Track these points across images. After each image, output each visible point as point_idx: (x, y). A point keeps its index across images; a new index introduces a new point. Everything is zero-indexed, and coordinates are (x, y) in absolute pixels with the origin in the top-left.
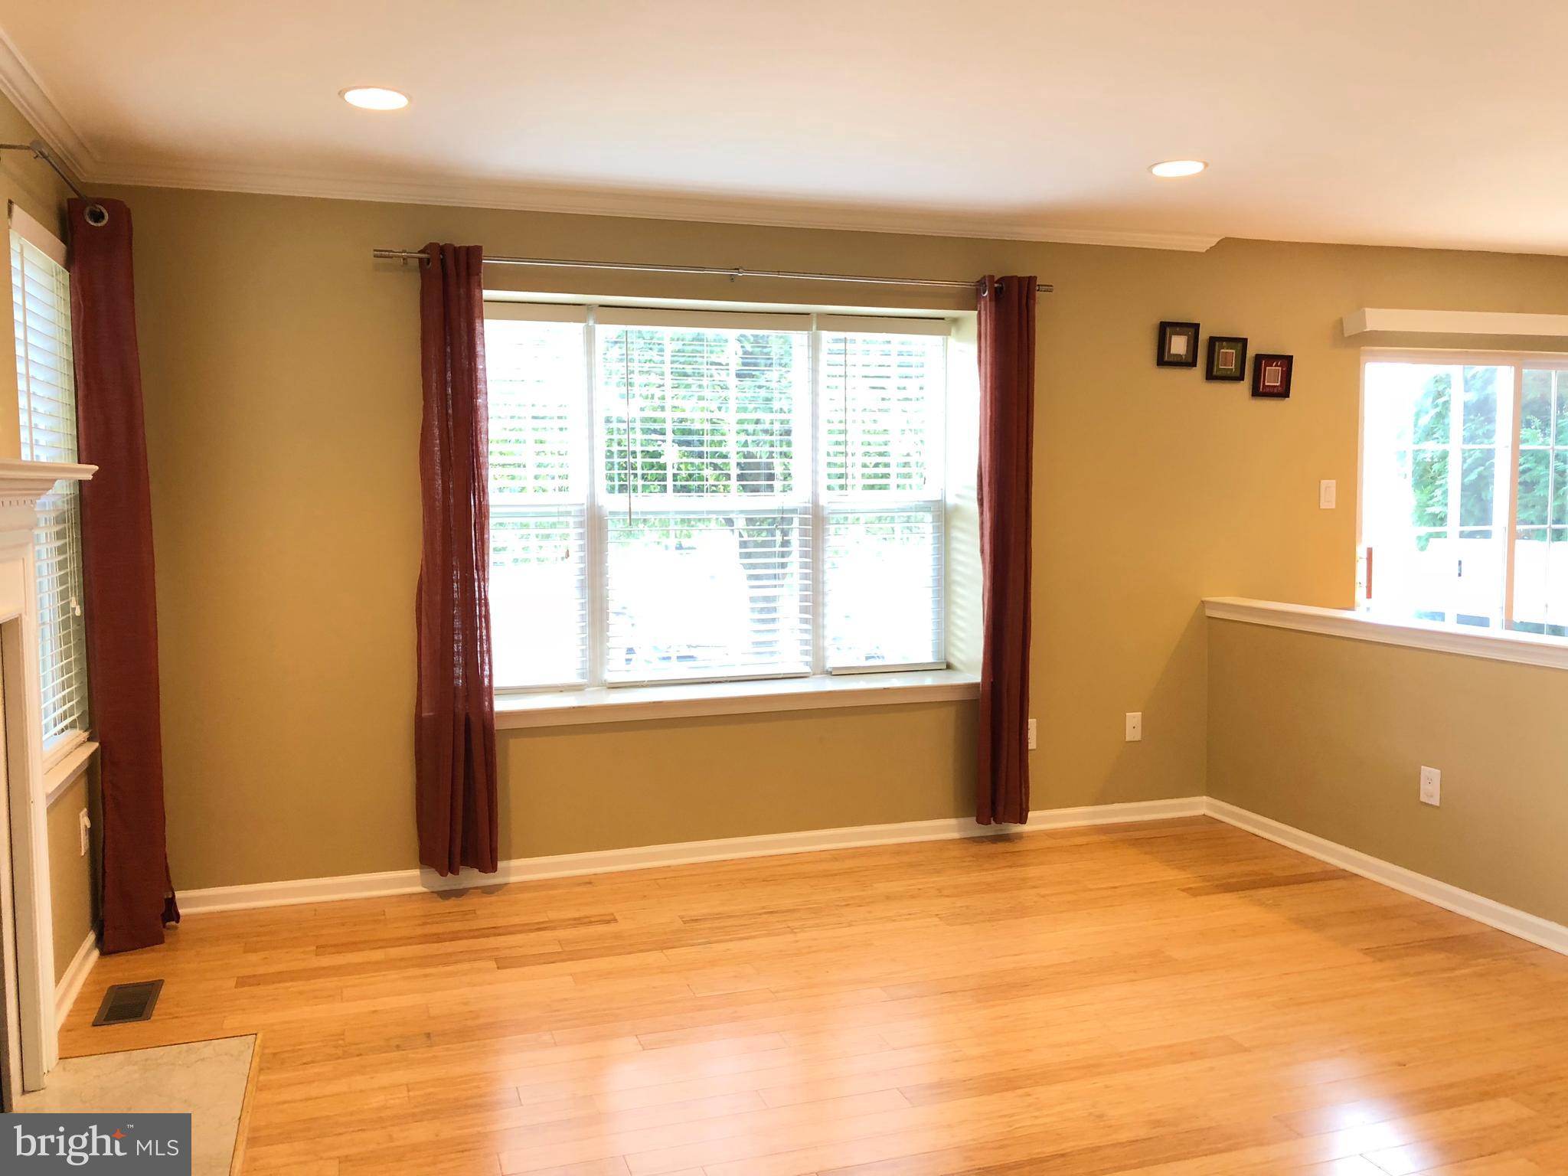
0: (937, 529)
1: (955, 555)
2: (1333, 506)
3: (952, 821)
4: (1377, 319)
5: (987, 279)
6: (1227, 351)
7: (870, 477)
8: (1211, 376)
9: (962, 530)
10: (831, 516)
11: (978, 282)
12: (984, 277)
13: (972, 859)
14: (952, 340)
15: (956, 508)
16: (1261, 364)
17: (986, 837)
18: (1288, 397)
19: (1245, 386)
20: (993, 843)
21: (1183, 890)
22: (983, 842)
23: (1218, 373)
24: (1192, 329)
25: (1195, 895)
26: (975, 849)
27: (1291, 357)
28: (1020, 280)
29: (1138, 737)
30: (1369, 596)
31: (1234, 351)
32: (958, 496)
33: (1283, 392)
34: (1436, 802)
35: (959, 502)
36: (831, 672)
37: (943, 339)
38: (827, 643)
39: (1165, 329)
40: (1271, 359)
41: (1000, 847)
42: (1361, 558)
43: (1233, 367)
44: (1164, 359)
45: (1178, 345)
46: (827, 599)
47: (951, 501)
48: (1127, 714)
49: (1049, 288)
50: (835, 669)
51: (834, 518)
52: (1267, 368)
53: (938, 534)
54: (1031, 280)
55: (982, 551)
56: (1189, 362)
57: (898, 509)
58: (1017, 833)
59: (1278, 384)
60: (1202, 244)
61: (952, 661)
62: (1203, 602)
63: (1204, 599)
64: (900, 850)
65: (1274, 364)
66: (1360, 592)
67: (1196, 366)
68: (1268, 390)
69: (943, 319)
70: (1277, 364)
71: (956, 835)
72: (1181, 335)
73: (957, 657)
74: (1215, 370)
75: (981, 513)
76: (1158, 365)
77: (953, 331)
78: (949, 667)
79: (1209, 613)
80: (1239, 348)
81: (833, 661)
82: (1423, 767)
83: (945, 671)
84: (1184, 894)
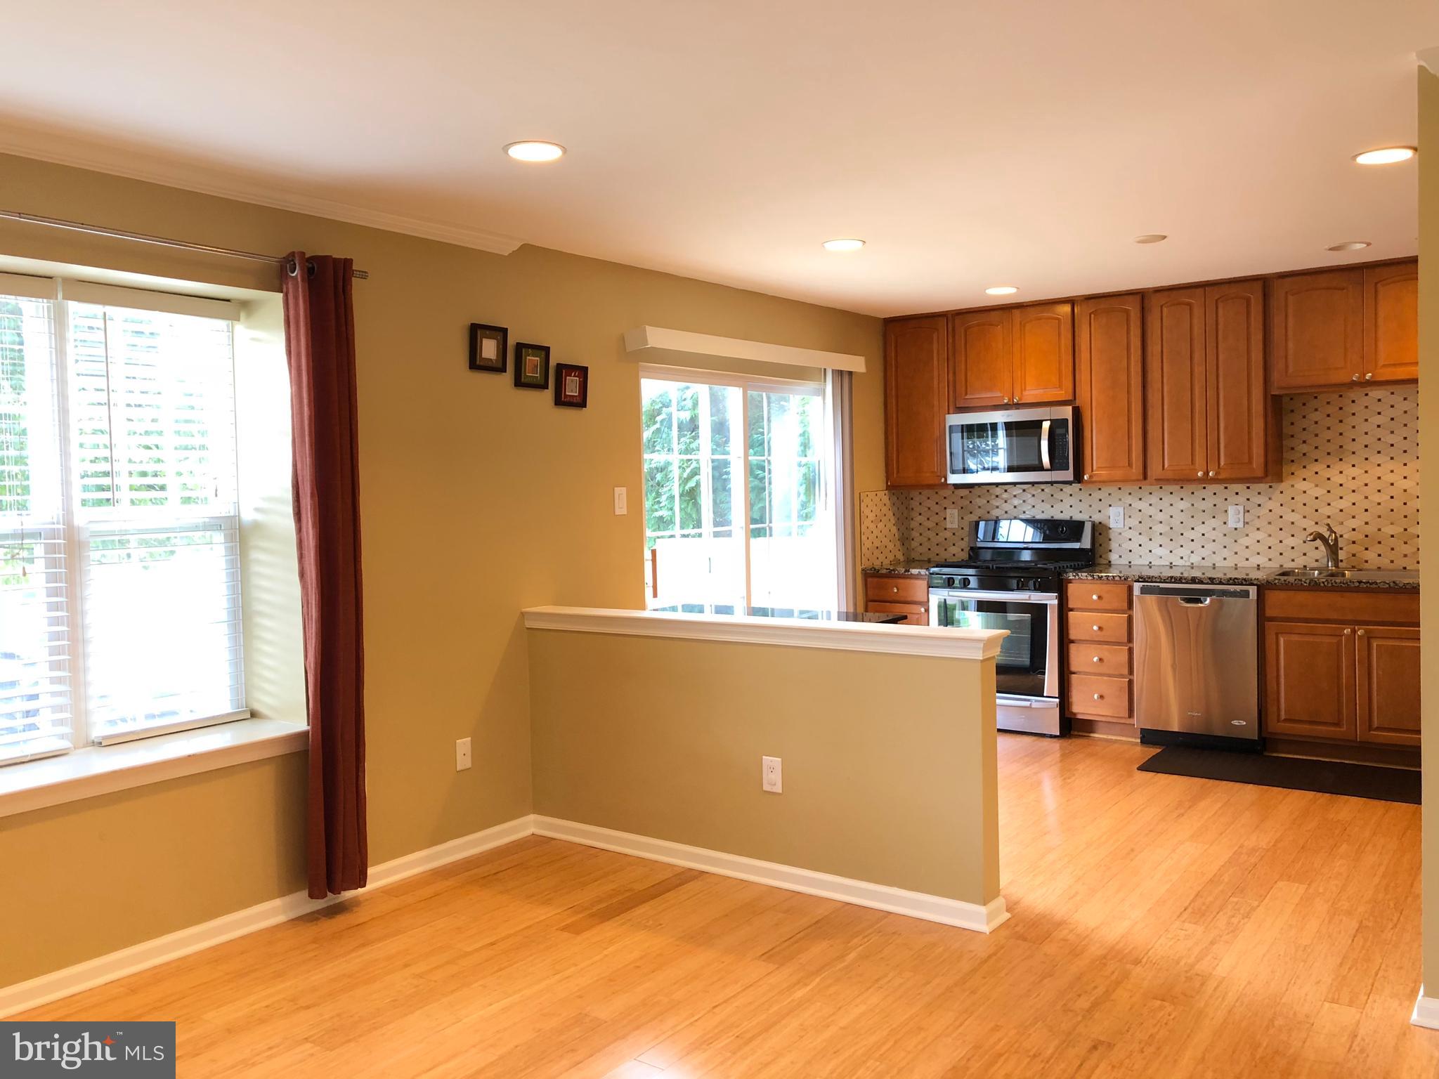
0: (230, 551)
1: (255, 581)
2: (625, 512)
3: (277, 902)
4: (658, 338)
5: (296, 255)
6: (533, 358)
7: (138, 489)
8: (519, 383)
9: (264, 550)
10: (92, 540)
11: (284, 258)
12: (293, 254)
13: (315, 946)
14: (240, 328)
15: (256, 526)
16: (562, 372)
17: (318, 912)
18: (586, 407)
19: (548, 394)
20: (330, 918)
21: (563, 929)
22: (317, 919)
23: (526, 380)
24: (501, 333)
25: (578, 933)
26: (312, 930)
27: (586, 369)
28: (336, 261)
29: (469, 765)
30: (655, 595)
31: (538, 359)
32: (257, 510)
33: (581, 402)
34: (778, 789)
35: (259, 517)
36: (101, 743)
37: (228, 326)
38: (92, 705)
39: (476, 332)
40: (571, 369)
41: (341, 921)
42: (647, 560)
43: (538, 375)
44: (476, 363)
45: (489, 349)
46: (91, 648)
47: (248, 516)
48: (457, 741)
49: (364, 275)
50: (105, 738)
51: (93, 542)
52: (568, 378)
53: (232, 557)
54: (347, 263)
55: (302, 575)
56: (499, 368)
57: (180, 527)
58: (351, 899)
59: (577, 394)
60: (507, 247)
61: (257, 707)
62: (522, 613)
63: (524, 610)
64: (217, 956)
65: (573, 375)
66: (649, 592)
67: (505, 372)
68: (568, 399)
69: (228, 301)
70: (575, 374)
71: (281, 919)
72: (490, 338)
73: (262, 702)
74: (523, 377)
75: (299, 530)
76: (470, 368)
77: (243, 315)
78: (254, 715)
79: (529, 624)
80: (543, 356)
81: (99, 730)
82: (764, 757)
83: (249, 721)
84: (566, 935)
